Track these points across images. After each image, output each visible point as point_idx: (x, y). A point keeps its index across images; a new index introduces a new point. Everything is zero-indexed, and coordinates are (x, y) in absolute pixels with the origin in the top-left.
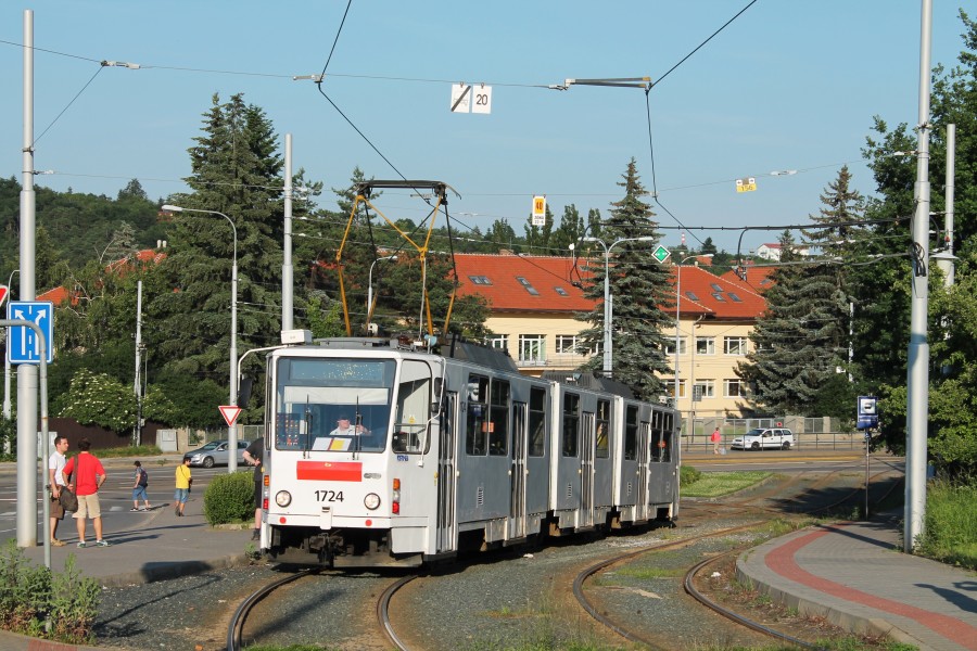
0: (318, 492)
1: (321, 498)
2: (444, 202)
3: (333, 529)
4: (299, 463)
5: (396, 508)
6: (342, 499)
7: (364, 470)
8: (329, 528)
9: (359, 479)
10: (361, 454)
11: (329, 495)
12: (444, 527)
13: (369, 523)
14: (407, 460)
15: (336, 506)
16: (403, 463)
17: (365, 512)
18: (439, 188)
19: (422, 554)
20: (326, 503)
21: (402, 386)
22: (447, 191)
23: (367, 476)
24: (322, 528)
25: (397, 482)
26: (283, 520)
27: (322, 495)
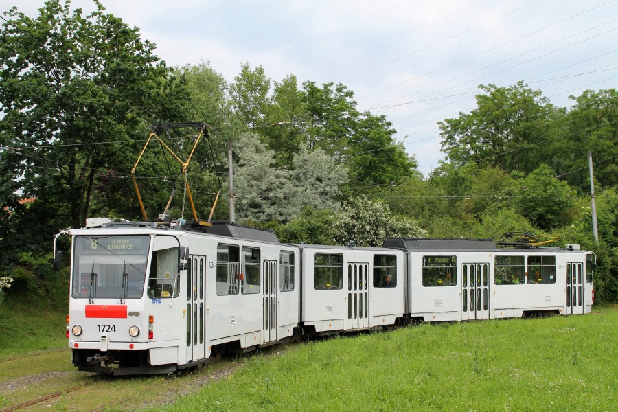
0: (99, 326)
1: (101, 330)
2: (206, 136)
3: (109, 351)
4: (87, 307)
5: (151, 334)
6: (115, 330)
7: (129, 310)
8: (106, 350)
9: (126, 317)
10: (126, 300)
11: (107, 328)
12: (195, 344)
13: (131, 346)
14: (160, 302)
15: (111, 335)
16: (157, 305)
17: (130, 339)
19: (176, 364)
20: (105, 334)
21: (155, 253)
23: (131, 314)
24: (102, 350)
25: (151, 318)
26: (76, 345)
27: (102, 328)
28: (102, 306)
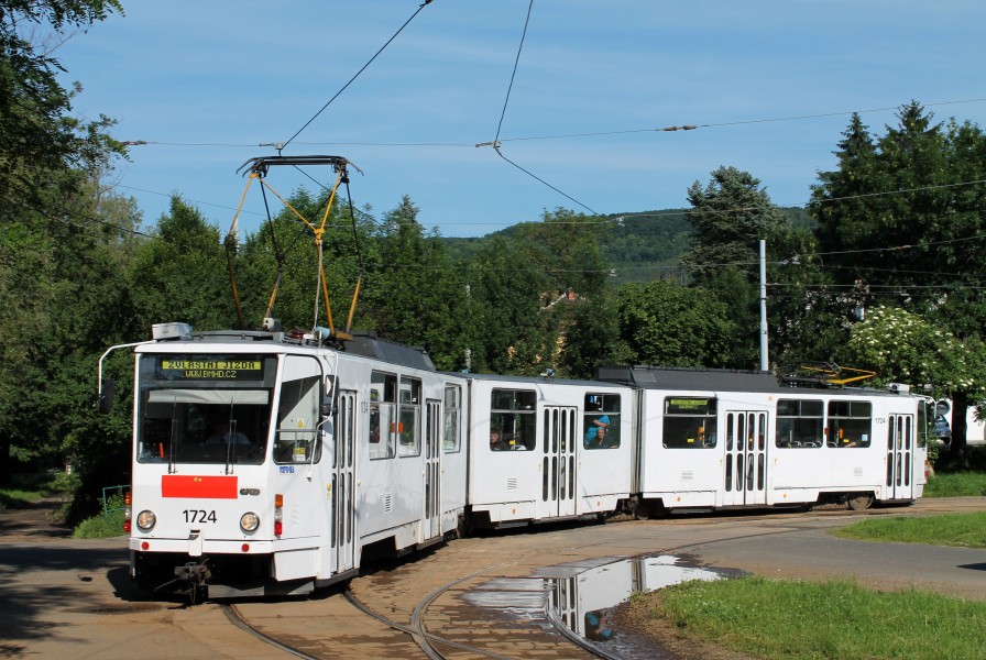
0: (186, 512)
1: (190, 518)
2: (345, 180)
3: (205, 555)
4: (164, 478)
5: (278, 527)
6: (214, 520)
7: (241, 485)
8: (199, 554)
9: (235, 497)
10: (236, 467)
11: (200, 515)
12: (342, 544)
13: (246, 547)
14: (292, 471)
15: (208, 529)
16: (287, 476)
17: (241, 536)
18: (339, 163)
19: (313, 579)
20: (196, 525)
21: (285, 385)
22: (348, 167)
23: (244, 492)
24: (191, 554)
25: (279, 498)
26: (146, 545)
27: (191, 515)
28: (193, 477)
